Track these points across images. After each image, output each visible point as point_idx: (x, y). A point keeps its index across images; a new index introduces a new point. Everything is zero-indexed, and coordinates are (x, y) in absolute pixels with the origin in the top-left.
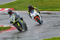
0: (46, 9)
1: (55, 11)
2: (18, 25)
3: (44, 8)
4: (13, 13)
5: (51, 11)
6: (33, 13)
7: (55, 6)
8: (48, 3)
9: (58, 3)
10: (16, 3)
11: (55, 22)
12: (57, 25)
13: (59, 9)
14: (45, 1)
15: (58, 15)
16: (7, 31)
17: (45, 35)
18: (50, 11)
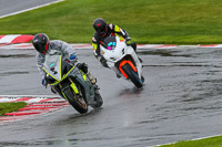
0: (153, 35)
1: (186, 44)
2: (72, 89)
3: (146, 35)
4: (53, 46)
5: (174, 43)
6: (111, 48)
7: (189, 24)
8: (163, 16)
9: (198, 14)
10: (43, 17)
11: (187, 86)
12: (195, 94)
13: (203, 37)
14: (151, 7)
15: (197, 60)
16: (10, 119)
17: (152, 132)
18: (169, 44)
